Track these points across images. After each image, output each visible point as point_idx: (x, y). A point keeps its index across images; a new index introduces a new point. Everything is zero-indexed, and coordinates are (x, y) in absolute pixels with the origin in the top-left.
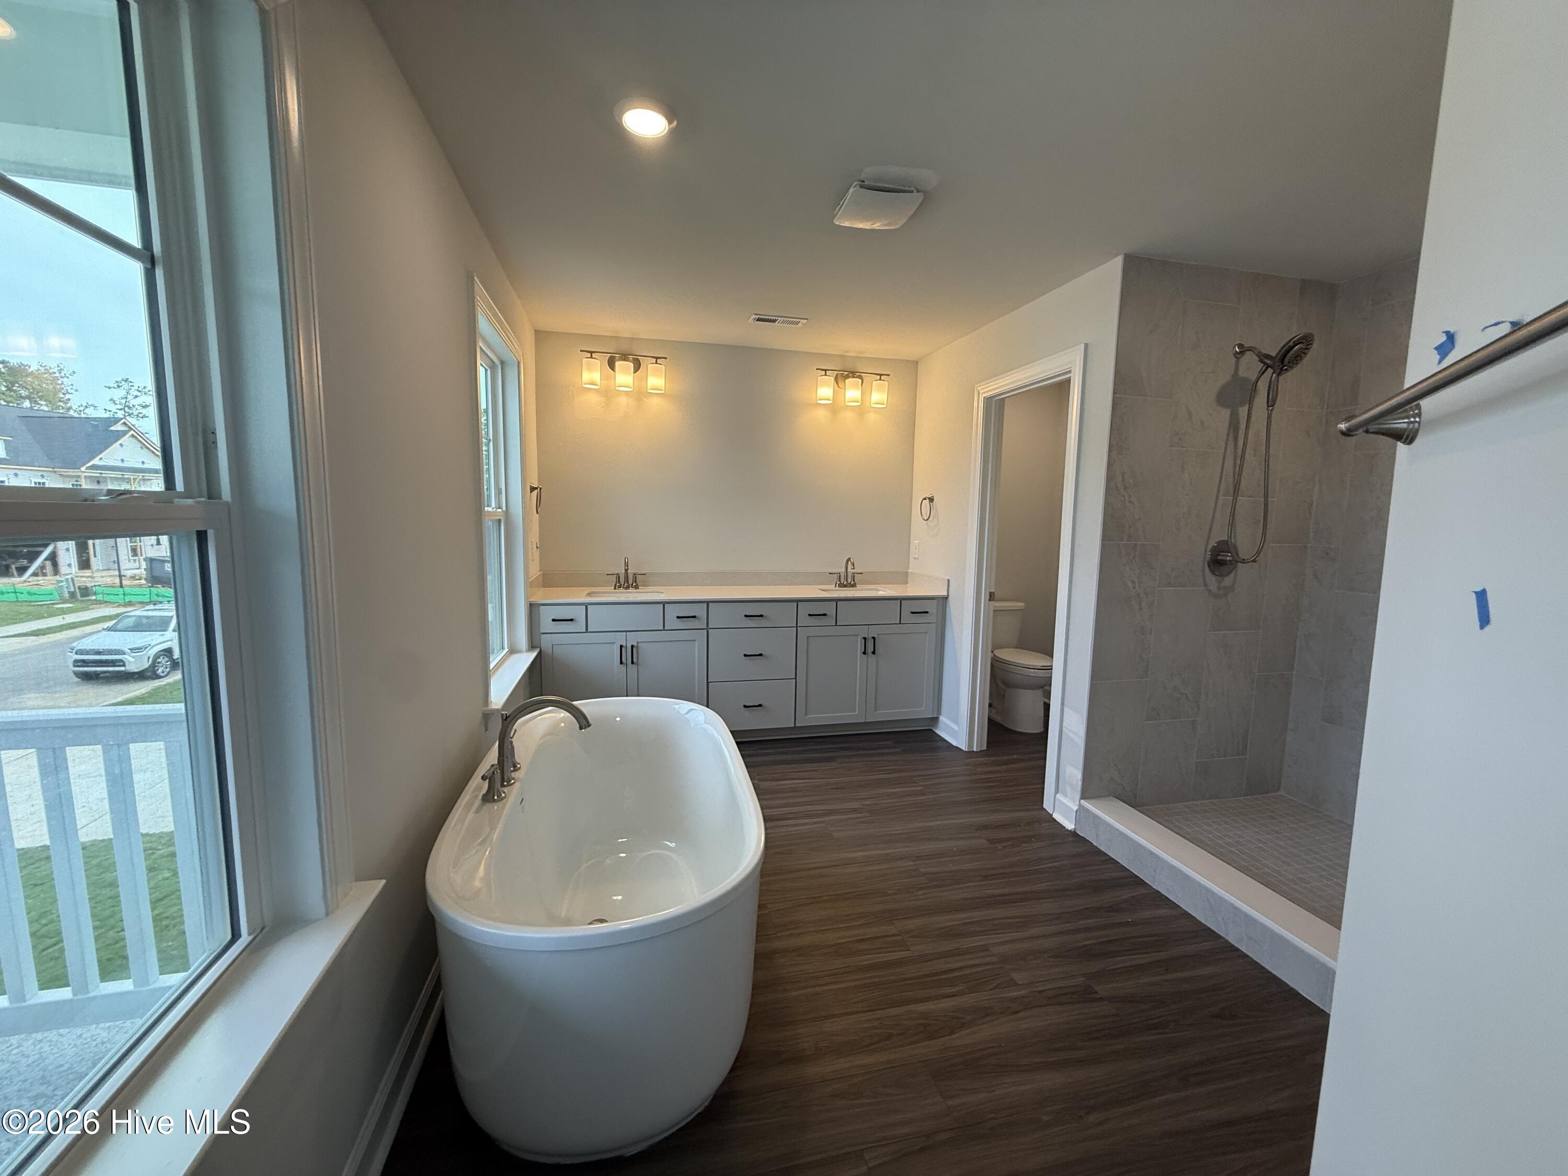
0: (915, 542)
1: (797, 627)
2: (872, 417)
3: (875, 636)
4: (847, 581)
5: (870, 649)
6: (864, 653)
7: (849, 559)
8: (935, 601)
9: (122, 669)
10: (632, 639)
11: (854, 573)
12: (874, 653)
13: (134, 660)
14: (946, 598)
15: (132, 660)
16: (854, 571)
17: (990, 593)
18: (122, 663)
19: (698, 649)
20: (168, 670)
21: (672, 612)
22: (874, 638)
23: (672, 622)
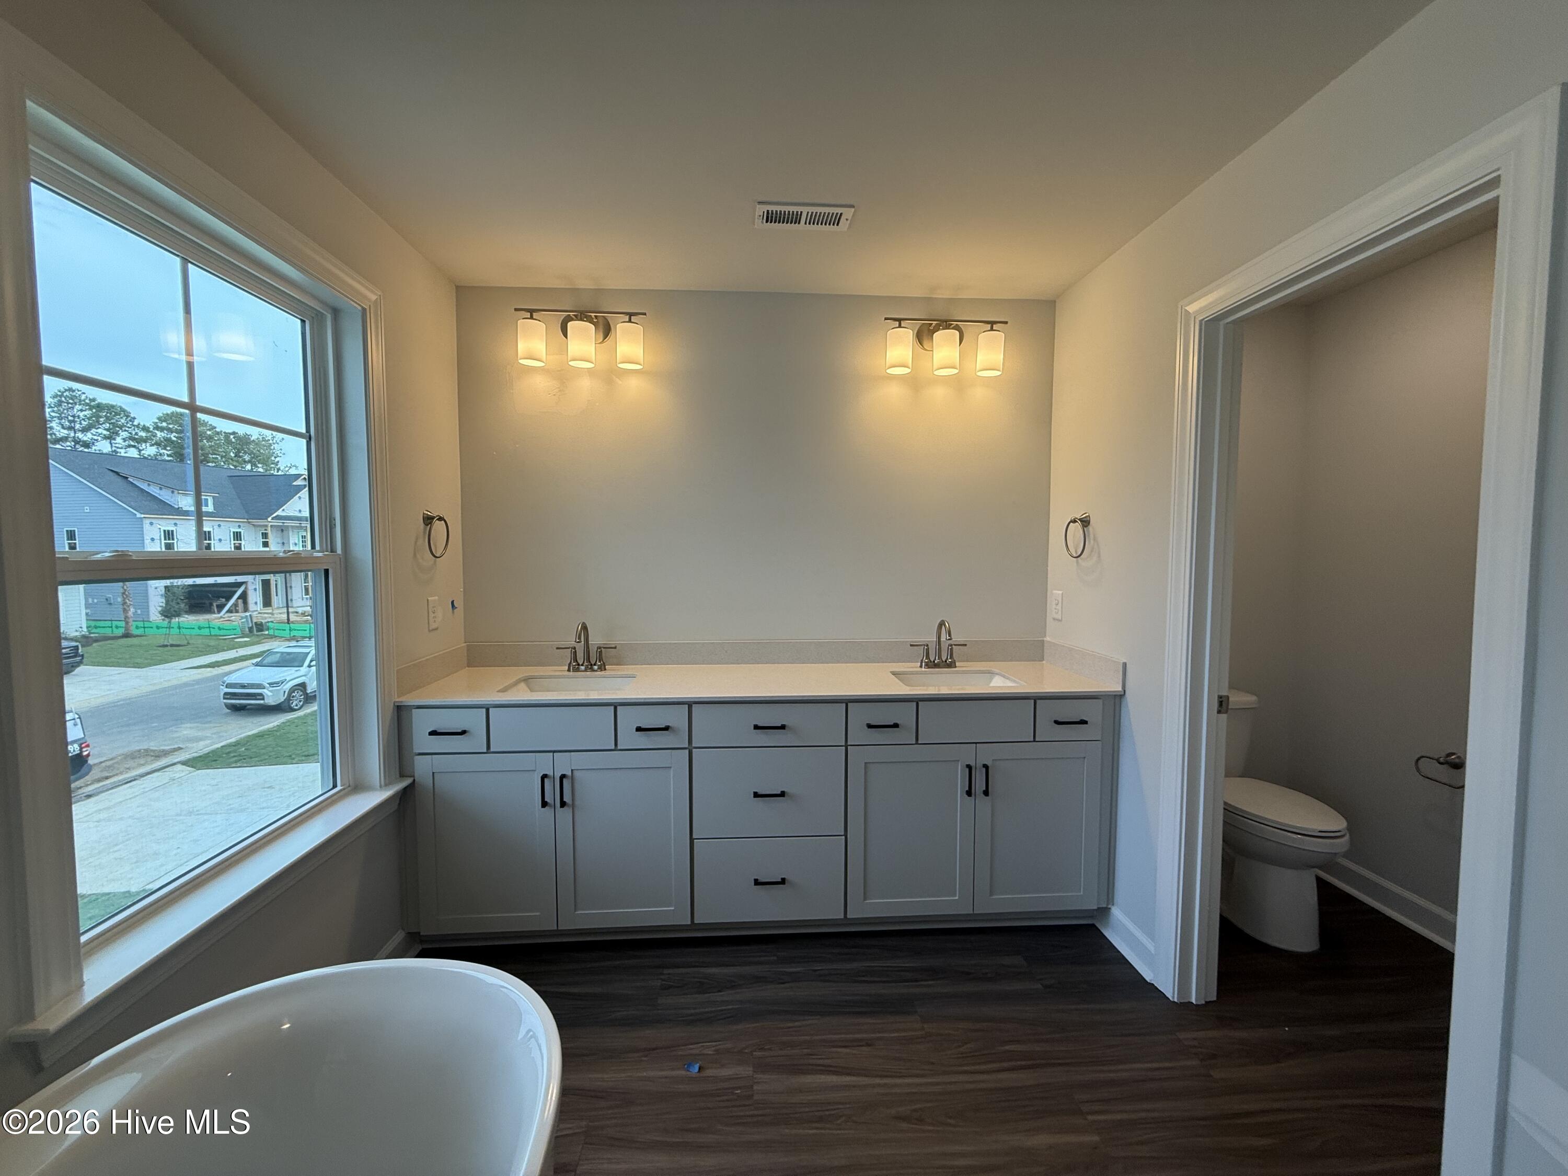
0: (1055, 594)
1: (846, 746)
2: (979, 394)
3: (989, 763)
4: (940, 657)
5: (979, 785)
6: (969, 793)
7: (942, 624)
8: (1100, 701)
9: (262, 702)
10: (563, 765)
11: (951, 645)
12: (986, 793)
13: (271, 694)
14: (1118, 698)
15: (270, 694)
16: (950, 642)
17: (1220, 697)
18: (261, 696)
19: (676, 782)
20: (301, 703)
21: (629, 719)
22: (986, 767)
23: (628, 737)
